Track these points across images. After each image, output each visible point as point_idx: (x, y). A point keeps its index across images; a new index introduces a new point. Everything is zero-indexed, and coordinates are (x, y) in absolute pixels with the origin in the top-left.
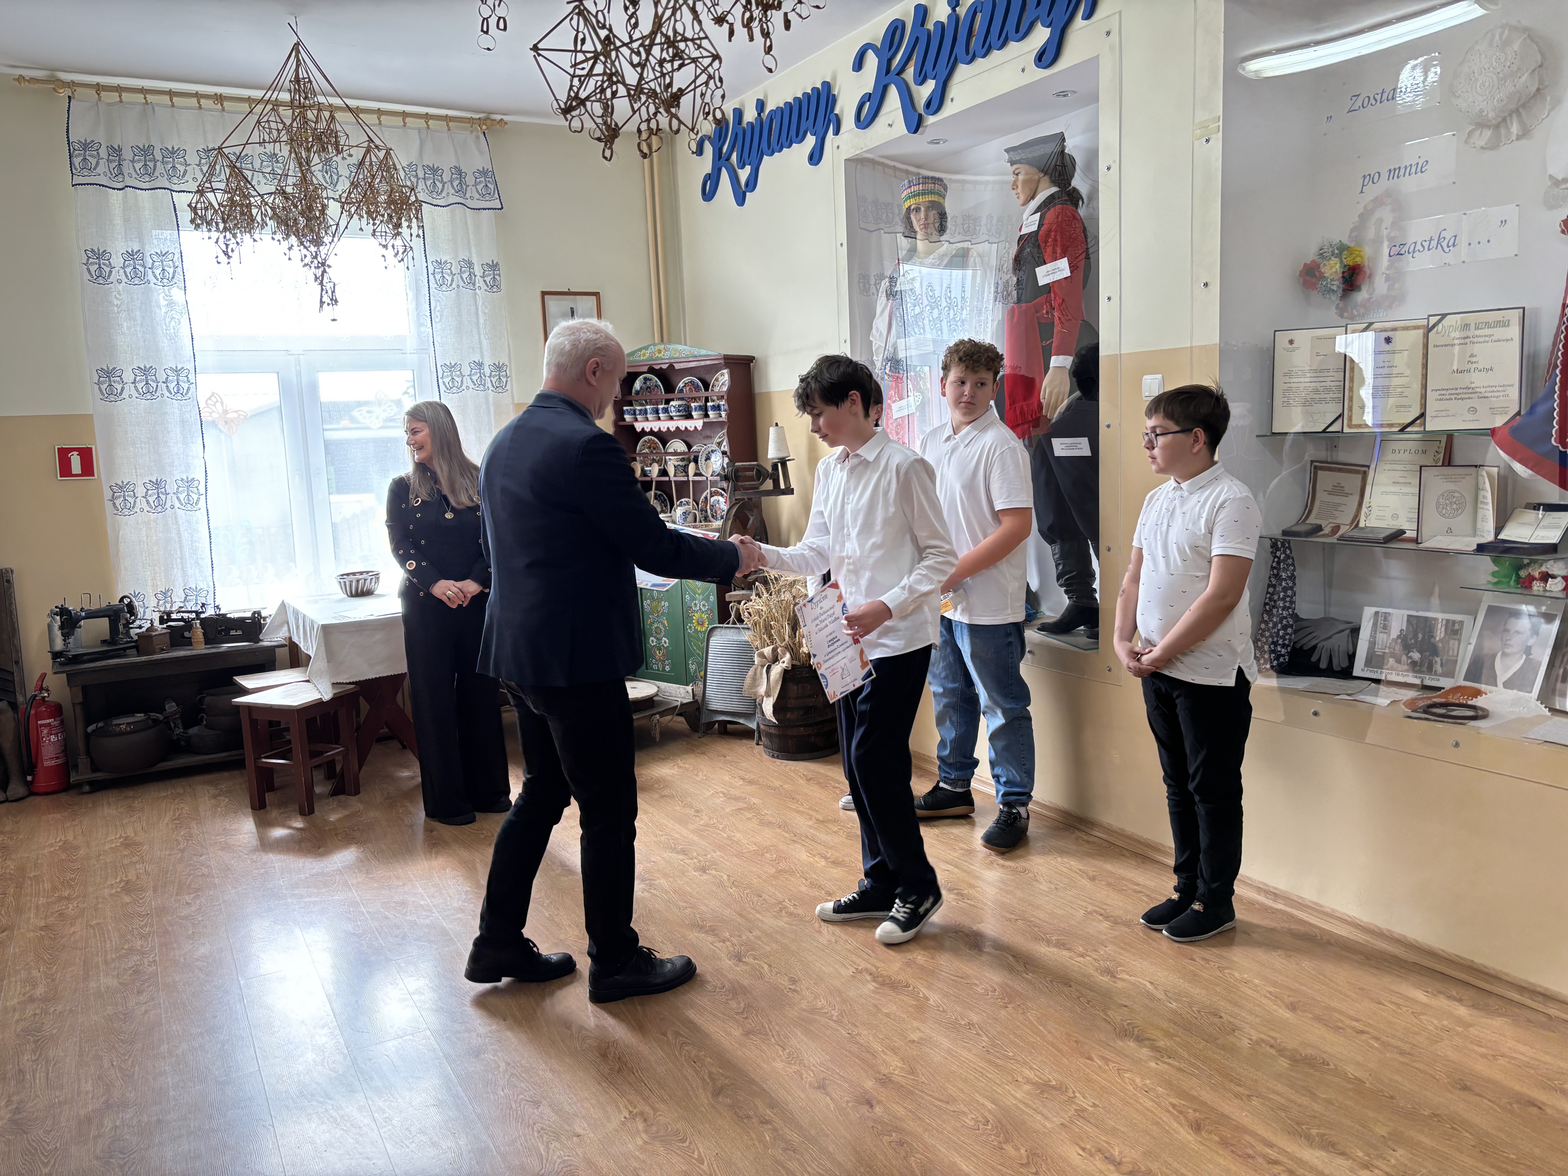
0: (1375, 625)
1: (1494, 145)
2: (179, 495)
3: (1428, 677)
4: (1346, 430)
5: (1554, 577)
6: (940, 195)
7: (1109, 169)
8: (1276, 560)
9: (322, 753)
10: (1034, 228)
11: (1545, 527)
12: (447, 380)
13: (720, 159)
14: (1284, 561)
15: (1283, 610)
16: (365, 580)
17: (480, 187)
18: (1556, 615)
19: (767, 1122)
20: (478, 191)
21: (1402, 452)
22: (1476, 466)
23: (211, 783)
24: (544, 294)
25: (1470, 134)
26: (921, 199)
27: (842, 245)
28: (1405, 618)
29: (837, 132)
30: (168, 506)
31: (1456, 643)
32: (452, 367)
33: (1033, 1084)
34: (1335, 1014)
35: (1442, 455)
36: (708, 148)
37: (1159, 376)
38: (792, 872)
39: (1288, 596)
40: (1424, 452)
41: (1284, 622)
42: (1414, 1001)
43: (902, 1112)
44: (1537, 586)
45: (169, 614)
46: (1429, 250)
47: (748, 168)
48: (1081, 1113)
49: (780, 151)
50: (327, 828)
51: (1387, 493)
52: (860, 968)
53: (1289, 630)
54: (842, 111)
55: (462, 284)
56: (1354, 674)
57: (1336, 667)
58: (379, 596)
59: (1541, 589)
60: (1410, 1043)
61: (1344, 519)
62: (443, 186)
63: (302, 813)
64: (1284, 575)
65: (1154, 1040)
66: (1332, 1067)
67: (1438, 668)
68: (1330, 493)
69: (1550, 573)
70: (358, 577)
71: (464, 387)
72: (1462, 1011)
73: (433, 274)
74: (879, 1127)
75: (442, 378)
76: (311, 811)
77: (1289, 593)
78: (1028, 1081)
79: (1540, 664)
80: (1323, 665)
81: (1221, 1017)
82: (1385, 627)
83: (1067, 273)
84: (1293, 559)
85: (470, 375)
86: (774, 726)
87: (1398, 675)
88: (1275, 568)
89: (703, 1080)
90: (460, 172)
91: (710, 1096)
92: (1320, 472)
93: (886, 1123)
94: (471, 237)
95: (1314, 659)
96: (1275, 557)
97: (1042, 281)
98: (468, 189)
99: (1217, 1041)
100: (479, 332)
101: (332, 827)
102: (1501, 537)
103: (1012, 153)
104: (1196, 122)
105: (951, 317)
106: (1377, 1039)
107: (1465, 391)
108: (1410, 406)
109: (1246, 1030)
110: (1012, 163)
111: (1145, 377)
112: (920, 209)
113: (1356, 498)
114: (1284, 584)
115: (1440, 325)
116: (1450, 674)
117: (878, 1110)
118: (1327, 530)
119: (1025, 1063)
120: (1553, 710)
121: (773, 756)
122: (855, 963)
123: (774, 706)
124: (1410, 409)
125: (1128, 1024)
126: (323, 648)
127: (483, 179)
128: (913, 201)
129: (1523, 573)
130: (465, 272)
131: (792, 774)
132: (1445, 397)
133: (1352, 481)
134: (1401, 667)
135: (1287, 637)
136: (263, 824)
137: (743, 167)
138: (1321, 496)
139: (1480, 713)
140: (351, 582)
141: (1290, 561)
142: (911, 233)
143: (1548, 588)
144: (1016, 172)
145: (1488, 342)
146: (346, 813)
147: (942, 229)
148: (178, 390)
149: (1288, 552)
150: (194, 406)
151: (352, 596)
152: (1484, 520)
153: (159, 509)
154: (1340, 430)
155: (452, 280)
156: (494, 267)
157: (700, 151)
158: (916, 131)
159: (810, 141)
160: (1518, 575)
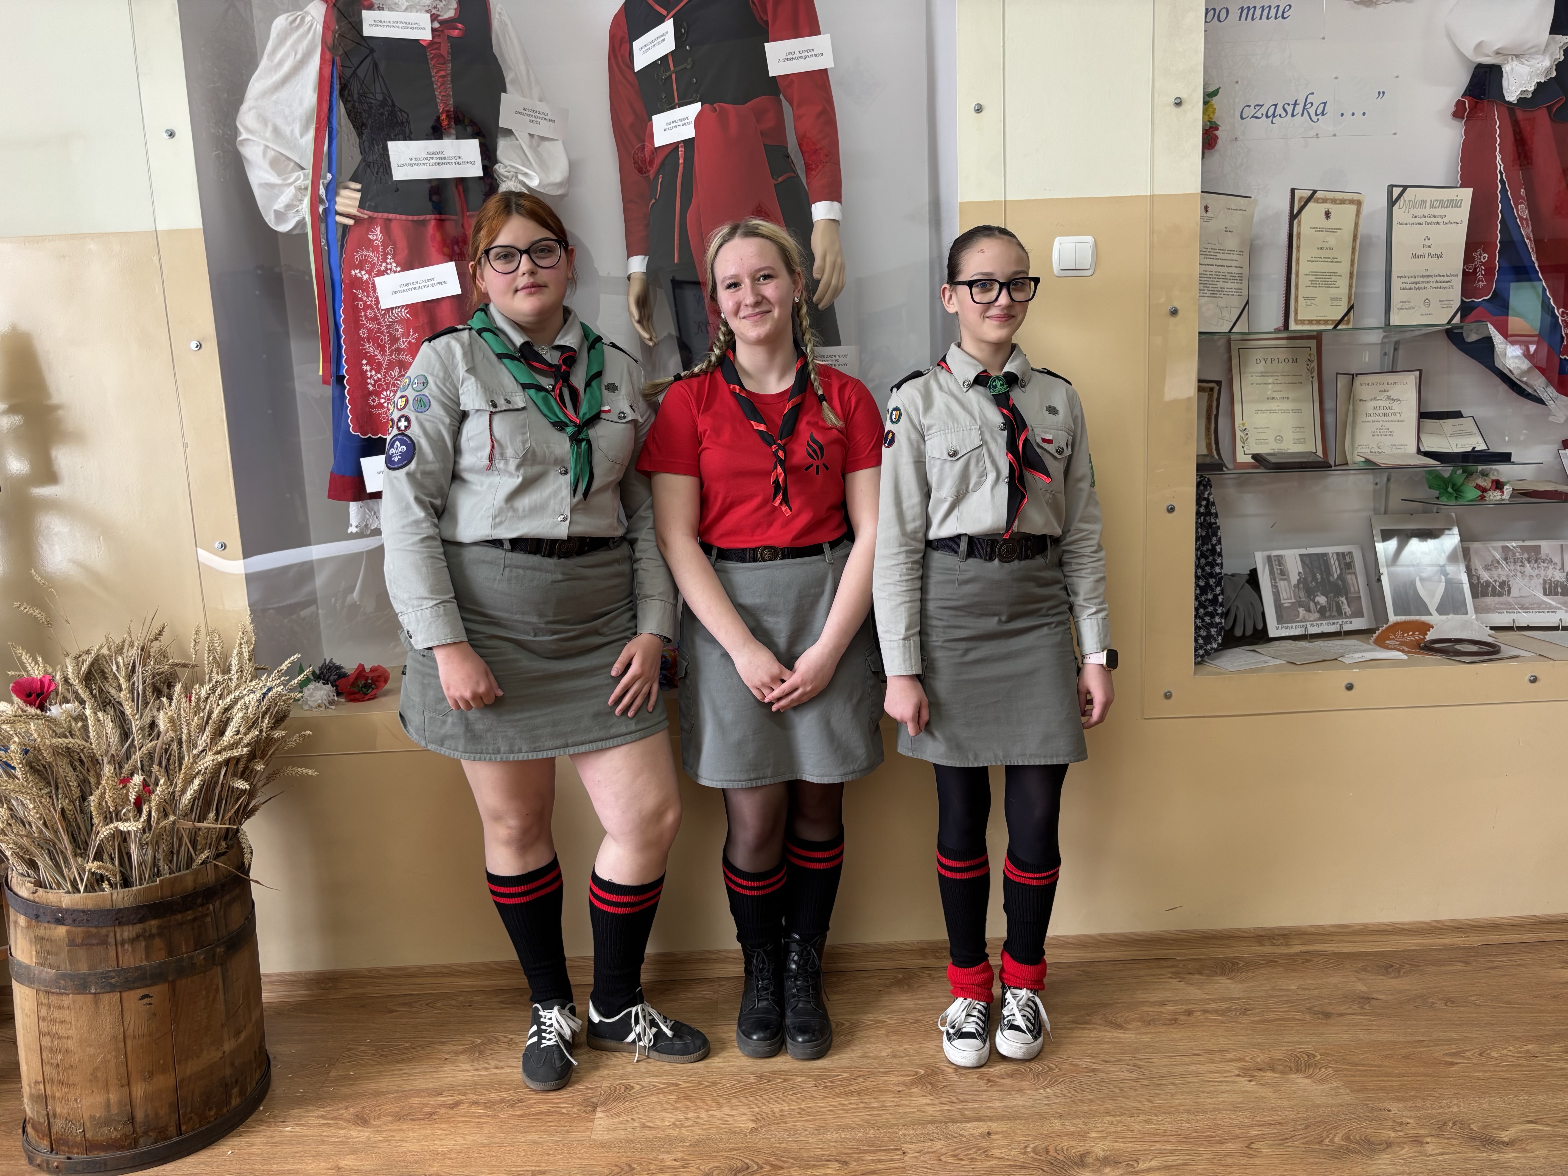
0: (1272, 572)
1: (1370, 2)
3: (1341, 621)
5: (1504, 484)
11: (1454, 435)
21: (1269, 361)
35: (1315, 364)
37: (1089, 239)
40: (1295, 361)
44: (1494, 496)
46: (1293, 116)
51: (1262, 411)
57: (1249, 632)
59: (1499, 498)
69: (1500, 480)
82: (1282, 572)
83: (828, 62)
87: (1313, 625)
97: (776, 69)
107: (1422, 279)
108: (1341, 299)
111: (1060, 239)
113: (1204, 422)
115: (1402, 199)
116: (1359, 613)
124: (1343, 302)
129: (1471, 485)
132: (1404, 286)
134: (1311, 616)
143: (1504, 496)
145: (1439, 223)
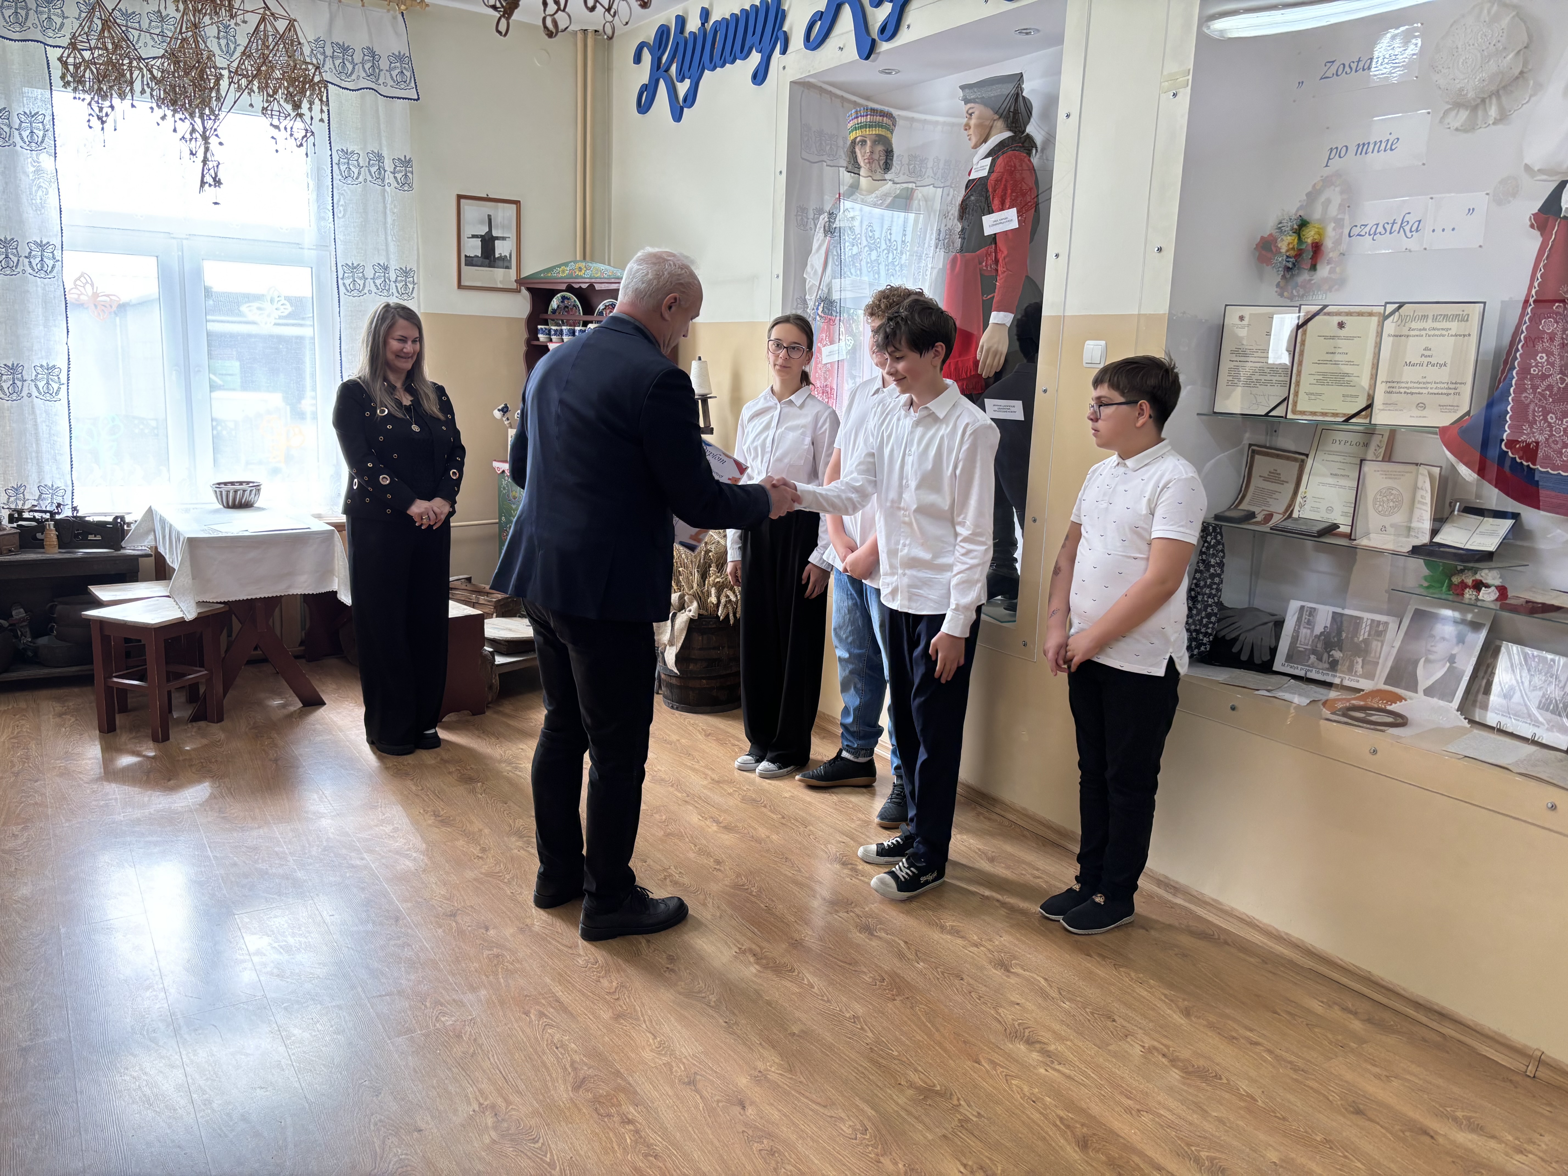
0: (1299, 620)
1: (1469, 127)
2: (38, 383)
3: (1347, 677)
4: (1290, 416)
5: (1487, 586)
6: (888, 129)
7: (1068, 116)
8: (1206, 545)
9: (185, 675)
10: (985, 173)
11: (1482, 533)
12: (347, 282)
13: (658, 70)
14: (1214, 547)
15: (1209, 597)
16: (244, 491)
17: (394, 73)
18: (1484, 625)
19: (630, 1122)
20: (392, 77)
21: (1343, 443)
22: (1417, 464)
23: (58, 699)
24: (460, 197)
25: (1446, 113)
26: (868, 131)
27: (781, 172)
28: (1330, 615)
29: (784, 51)
30: (24, 393)
31: (1380, 644)
32: (354, 268)
33: (916, 1088)
34: (1230, 1022)
35: (1382, 450)
36: (647, 57)
37: (1103, 343)
38: (680, 836)
39: (1215, 583)
40: (1365, 445)
41: (1209, 610)
42: (1309, 1011)
43: (776, 1115)
44: (1469, 594)
45: (20, 512)
46: (1391, 233)
47: (687, 82)
48: (964, 1122)
49: (723, 66)
50: (181, 758)
51: (1324, 484)
52: (743, 948)
53: (1213, 619)
54: (791, 29)
55: (369, 178)
56: (1274, 669)
57: (1257, 661)
58: (259, 509)
59: (1474, 597)
60: (1303, 1059)
61: (1278, 507)
62: (354, 68)
63: (155, 740)
64: (1213, 561)
65: (1044, 1043)
66: (1225, 1081)
67: (1359, 668)
68: (1266, 479)
69: (1484, 581)
70: (237, 487)
71: (366, 291)
72: (1357, 1025)
73: (338, 164)
74: (750, 1133)
75: (343, 279)
76: (166, 738)
77: (1217, 580)
78: (911, 1085)
79: (1463, 673)
80: (1244, 657)
81: (1114, 1021)
82: (1309, 622)
83: (1015, 225)
84: (1223, 544)
85: (373, 278)
86: (676, 676)
87: (1318, 672)
88: (1204, 553)
89: (565, 1069)
90: (373, 54)
91: (570, 1088)
92: (1257, 457)
93: (757, 1128)
94: (382, 126)
95: (1235, 650)
96: (1205, 541)
97: (988, 231)
98: (382, 73)
99: (1110, 1048)
100: (386, 233)
101: (187, 757)
102: (1437, 539)
103: (967, 91)
104: (1165, 73)
105: (890, 260)
106: (1270, 1052)
107: (1416, 385)
108: (1357, 396)
109: (1139, 1036)
110: (967, 101)
111: (1088, 342)
112: (865, 141)
113: (1291, 487)
114: (1212, 570)
115: (1397, 314)
116: (1370, 676)
117: (750, 1111)
118: (1259, 518)
119: (910, 1064)
120: (1472, 722)
121: (672, 707)
122: (738, 942)
123: (677, 656)
124: (1357, 400)
125: (1019, 1024)
126: (188, 563)
127: (398, 64)
128: (859, 133)
129: (1456, 580)
130: (373, 165)
131: (691, 728)
132: (1394, 390)
133: (1289, 469)
134: (1321, 665)
135: (1210, 626)
136: (110, 749)
137: (682, 81)
138: (1256, 482)
139: (1400, 721)
140: (228, 492)
141: (1220, 547)
142: (854, 167)
143: (1480, 597)
144: (970, 112)
145: (1444, 336)
146: (205, 741)
147: (887, 167)
148: (42, 266)
149: (1219, 537)
150: (58, 286)
151: (228, 507)
152: (1420, 520)
153: (14, 396)
154: (1284, 415)
155: (359, 174)
156: (406, 163)
157: (638, 59)
158: (867, 58)
159: (755, 58)
160: (1450, 580)
